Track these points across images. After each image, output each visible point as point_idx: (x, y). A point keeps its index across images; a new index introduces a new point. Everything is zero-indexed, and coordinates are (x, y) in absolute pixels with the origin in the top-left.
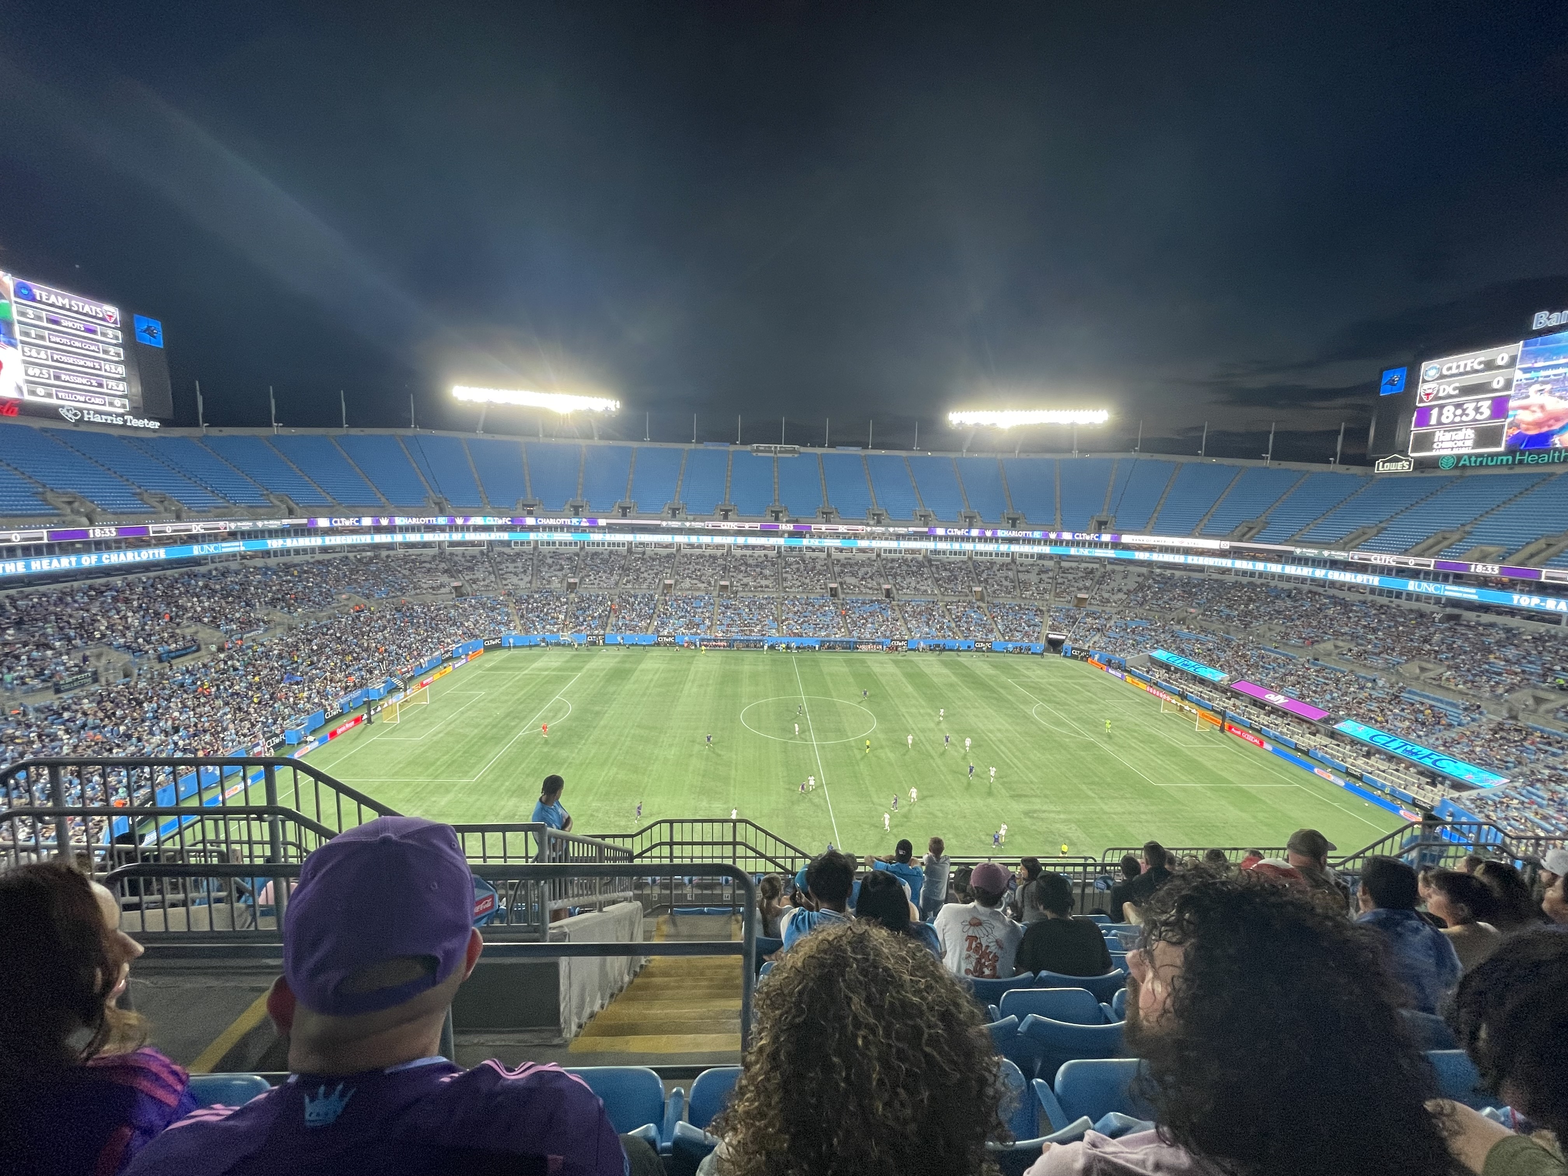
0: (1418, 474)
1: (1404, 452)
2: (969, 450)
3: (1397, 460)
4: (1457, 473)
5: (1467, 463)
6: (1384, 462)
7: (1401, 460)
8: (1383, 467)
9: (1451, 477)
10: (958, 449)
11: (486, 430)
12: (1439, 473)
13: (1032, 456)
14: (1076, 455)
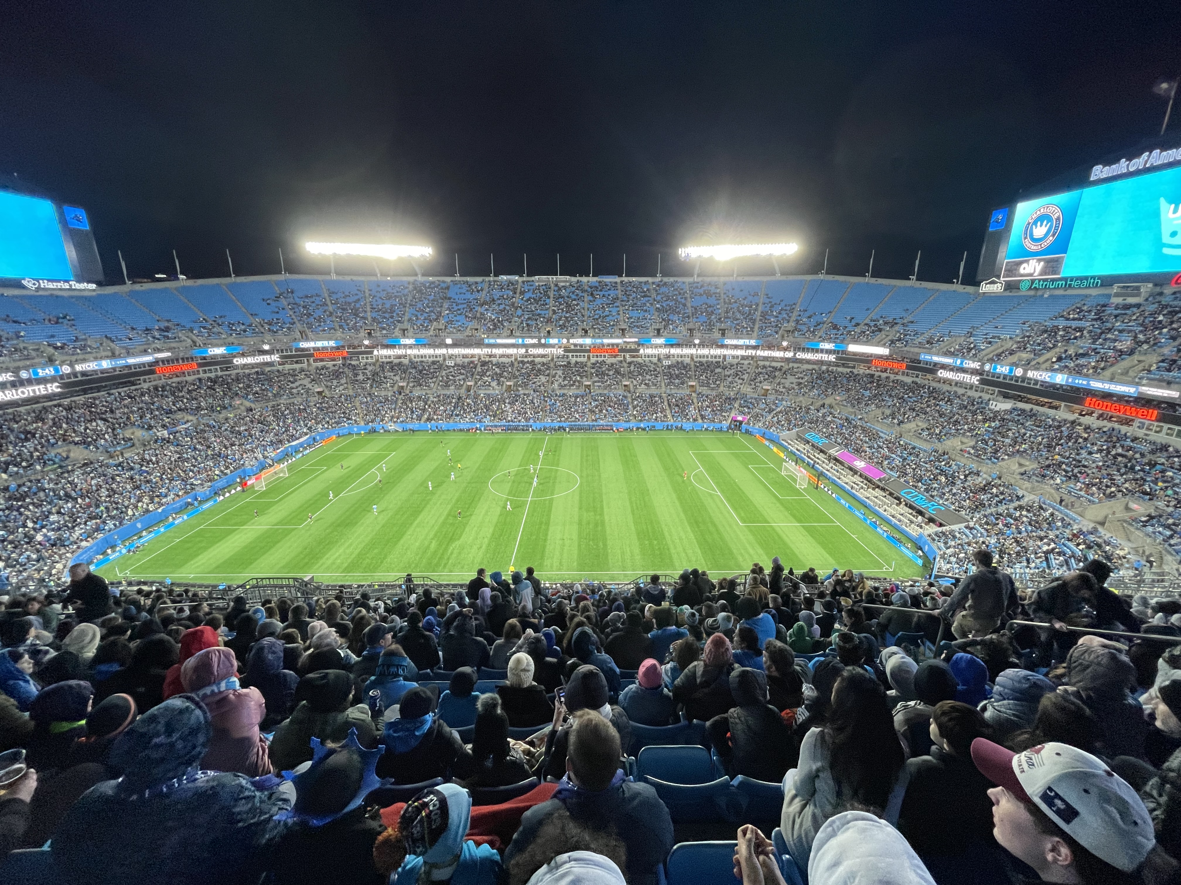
0: (1008, 293)
1: (998, 277)
2: (698, 276)
3: (993, 282)
4: (1032, 293)
5: (1037, 286)
6: (986, 284)
7: (997, 283)
8: (985, 288)
9: (1027, 296)
10: (692, 275)
11: (338, 273)
12: (1021, 293)
13: (747, 279)
14: (778, 277)
